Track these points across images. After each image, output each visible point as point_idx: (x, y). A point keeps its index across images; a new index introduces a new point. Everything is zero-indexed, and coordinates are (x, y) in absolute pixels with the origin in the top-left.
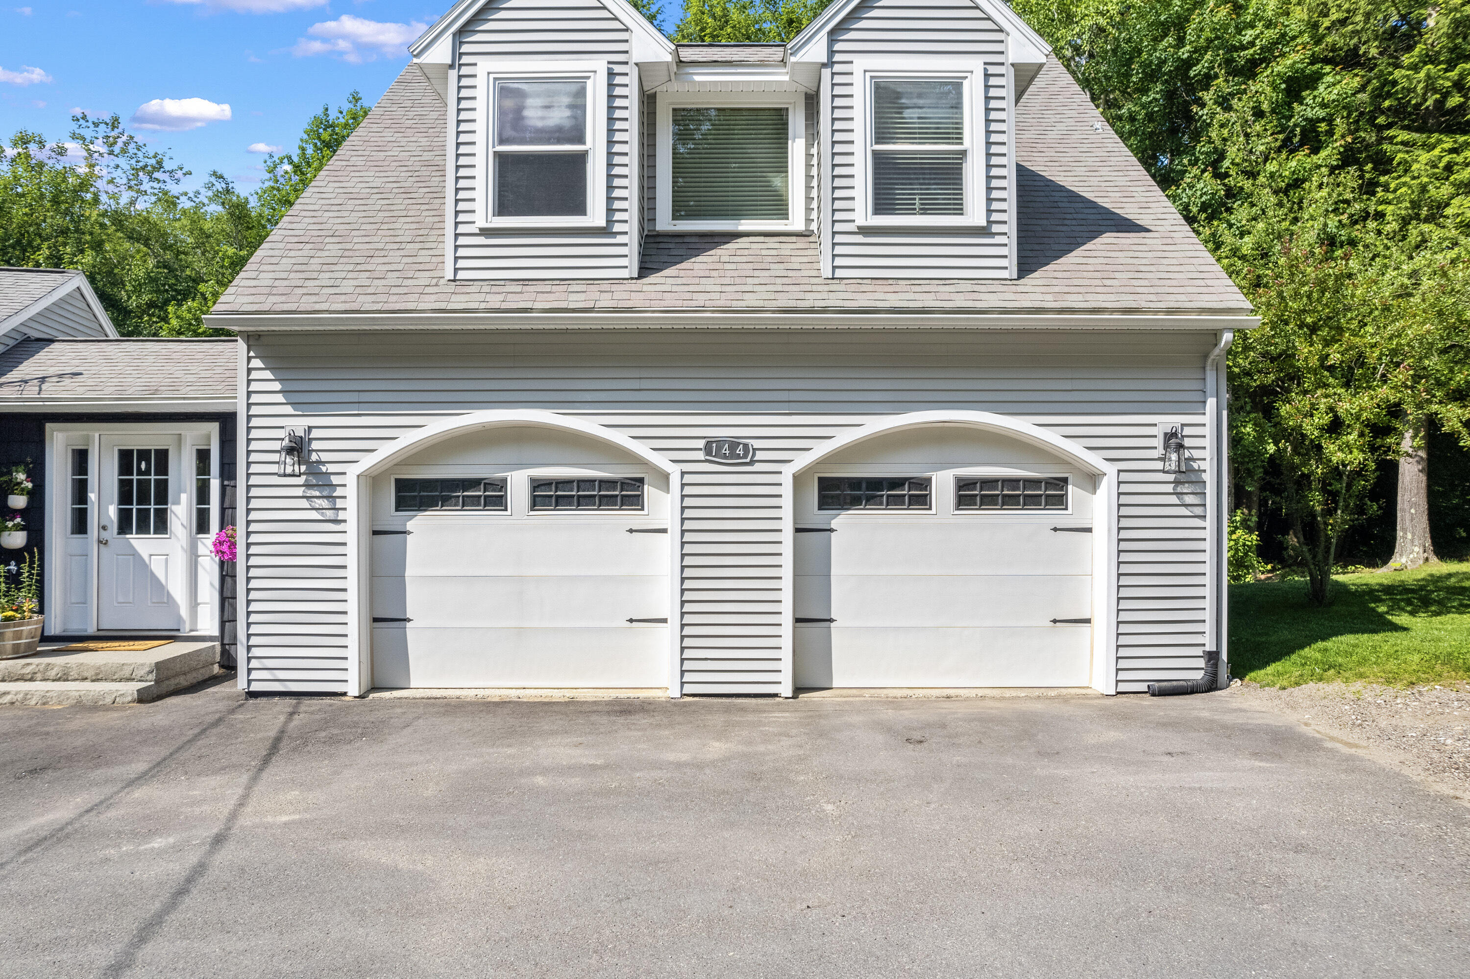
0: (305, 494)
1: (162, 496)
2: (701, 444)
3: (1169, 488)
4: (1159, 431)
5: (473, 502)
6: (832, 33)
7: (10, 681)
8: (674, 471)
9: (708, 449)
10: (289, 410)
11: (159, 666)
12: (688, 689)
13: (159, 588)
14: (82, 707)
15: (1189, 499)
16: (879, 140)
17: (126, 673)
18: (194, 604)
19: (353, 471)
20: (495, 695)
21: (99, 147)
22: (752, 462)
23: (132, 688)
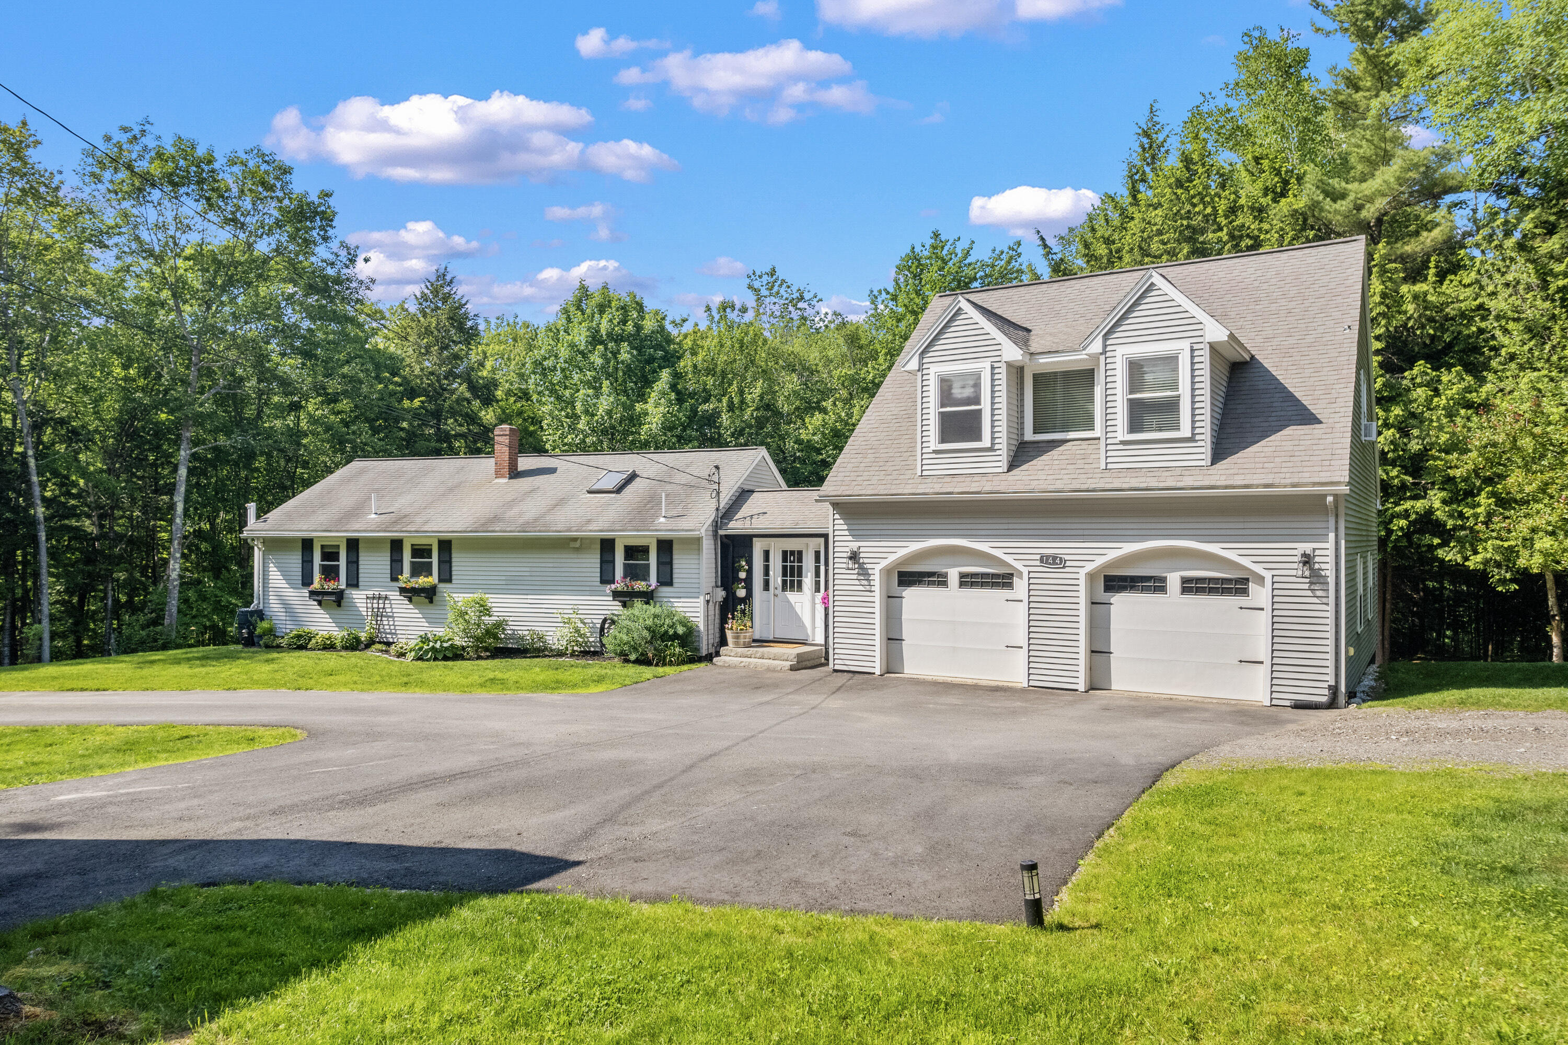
0: (857, 578)
1: (800, 574)
2: (1038, 557)
3: (1306, 586)
4: (1299, 553)
5: (930, 583)
6: (1106, 334)
8: (1025, 571)
9: (1041, 560)
10: (850, 538)
11: (798, 655)
12: (1032, 683)
13: (798, 619)
14: (769, 670)
15: (1319, 593)
16: (1131, 392)
17: (785, 657)
18: (814, 628)
19: (878, 568)
20: (941, 679)
21: (764, 292)
22: (1064, 567)
23: (788, 664)
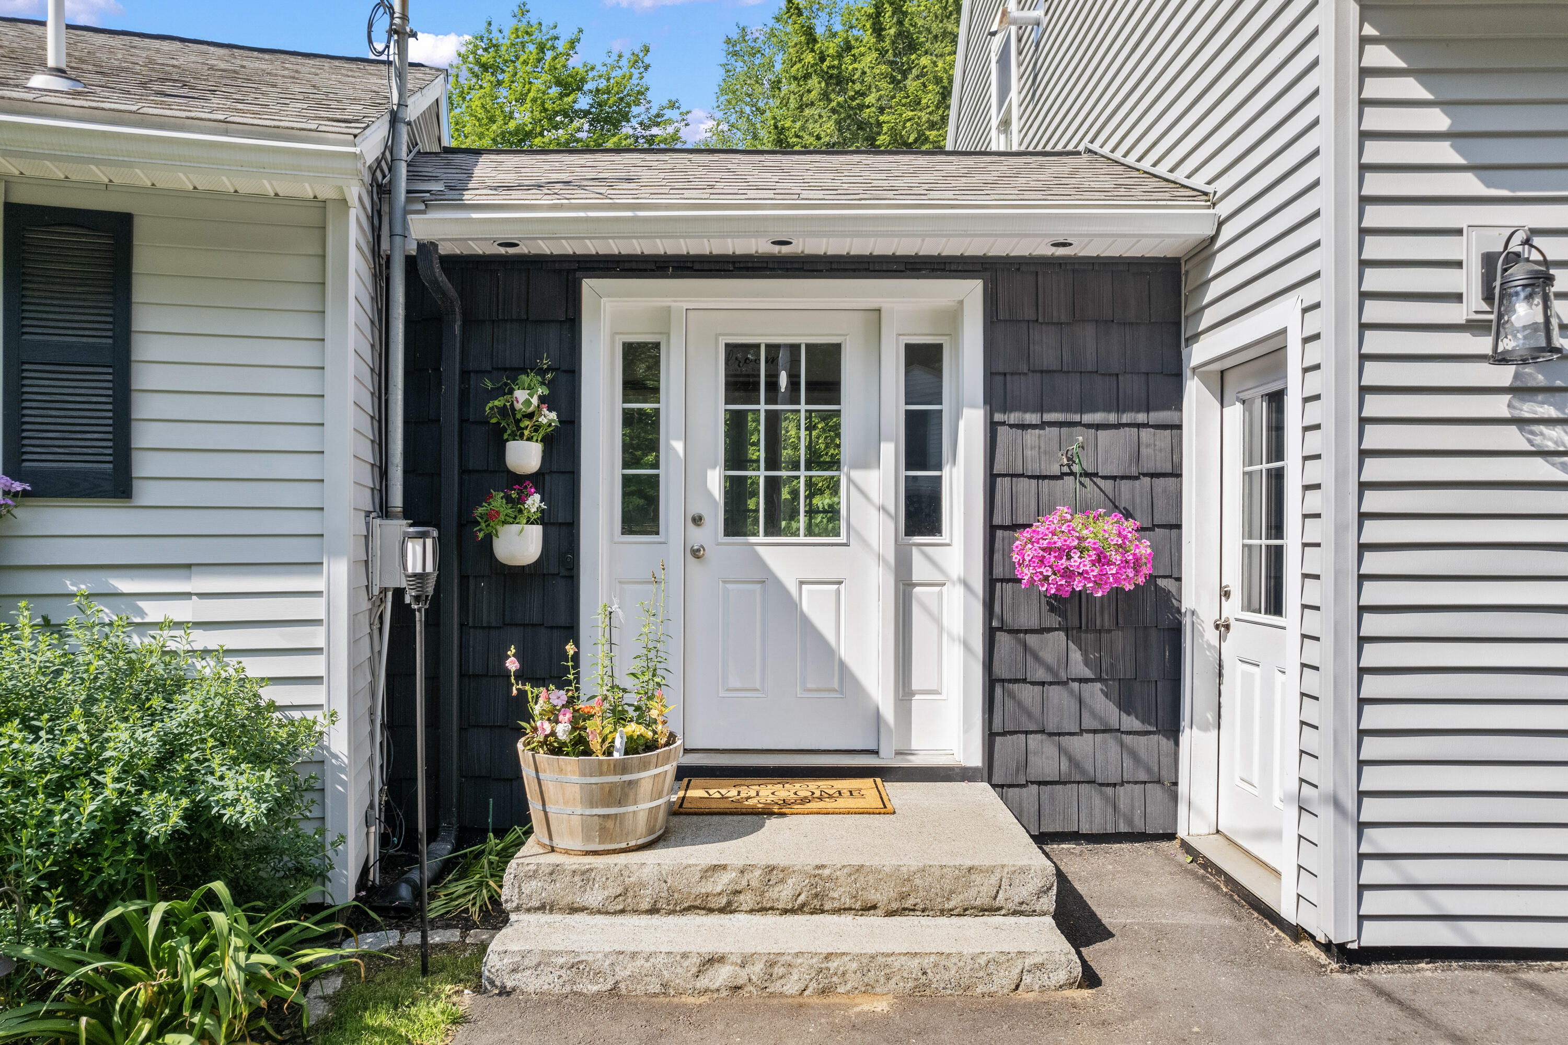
0: (1517, 414)
1: (827, 451)
7: (672, 912)
10: (1471, 183)
17: (981, 892)
